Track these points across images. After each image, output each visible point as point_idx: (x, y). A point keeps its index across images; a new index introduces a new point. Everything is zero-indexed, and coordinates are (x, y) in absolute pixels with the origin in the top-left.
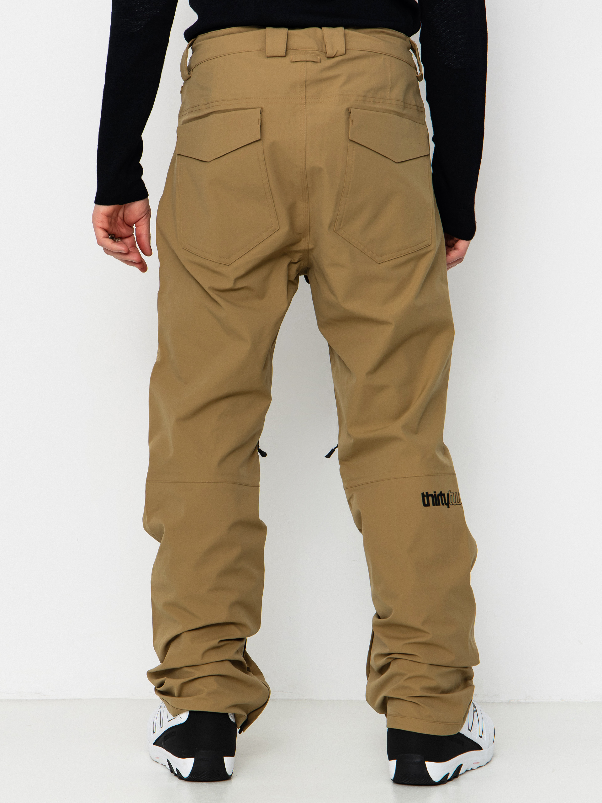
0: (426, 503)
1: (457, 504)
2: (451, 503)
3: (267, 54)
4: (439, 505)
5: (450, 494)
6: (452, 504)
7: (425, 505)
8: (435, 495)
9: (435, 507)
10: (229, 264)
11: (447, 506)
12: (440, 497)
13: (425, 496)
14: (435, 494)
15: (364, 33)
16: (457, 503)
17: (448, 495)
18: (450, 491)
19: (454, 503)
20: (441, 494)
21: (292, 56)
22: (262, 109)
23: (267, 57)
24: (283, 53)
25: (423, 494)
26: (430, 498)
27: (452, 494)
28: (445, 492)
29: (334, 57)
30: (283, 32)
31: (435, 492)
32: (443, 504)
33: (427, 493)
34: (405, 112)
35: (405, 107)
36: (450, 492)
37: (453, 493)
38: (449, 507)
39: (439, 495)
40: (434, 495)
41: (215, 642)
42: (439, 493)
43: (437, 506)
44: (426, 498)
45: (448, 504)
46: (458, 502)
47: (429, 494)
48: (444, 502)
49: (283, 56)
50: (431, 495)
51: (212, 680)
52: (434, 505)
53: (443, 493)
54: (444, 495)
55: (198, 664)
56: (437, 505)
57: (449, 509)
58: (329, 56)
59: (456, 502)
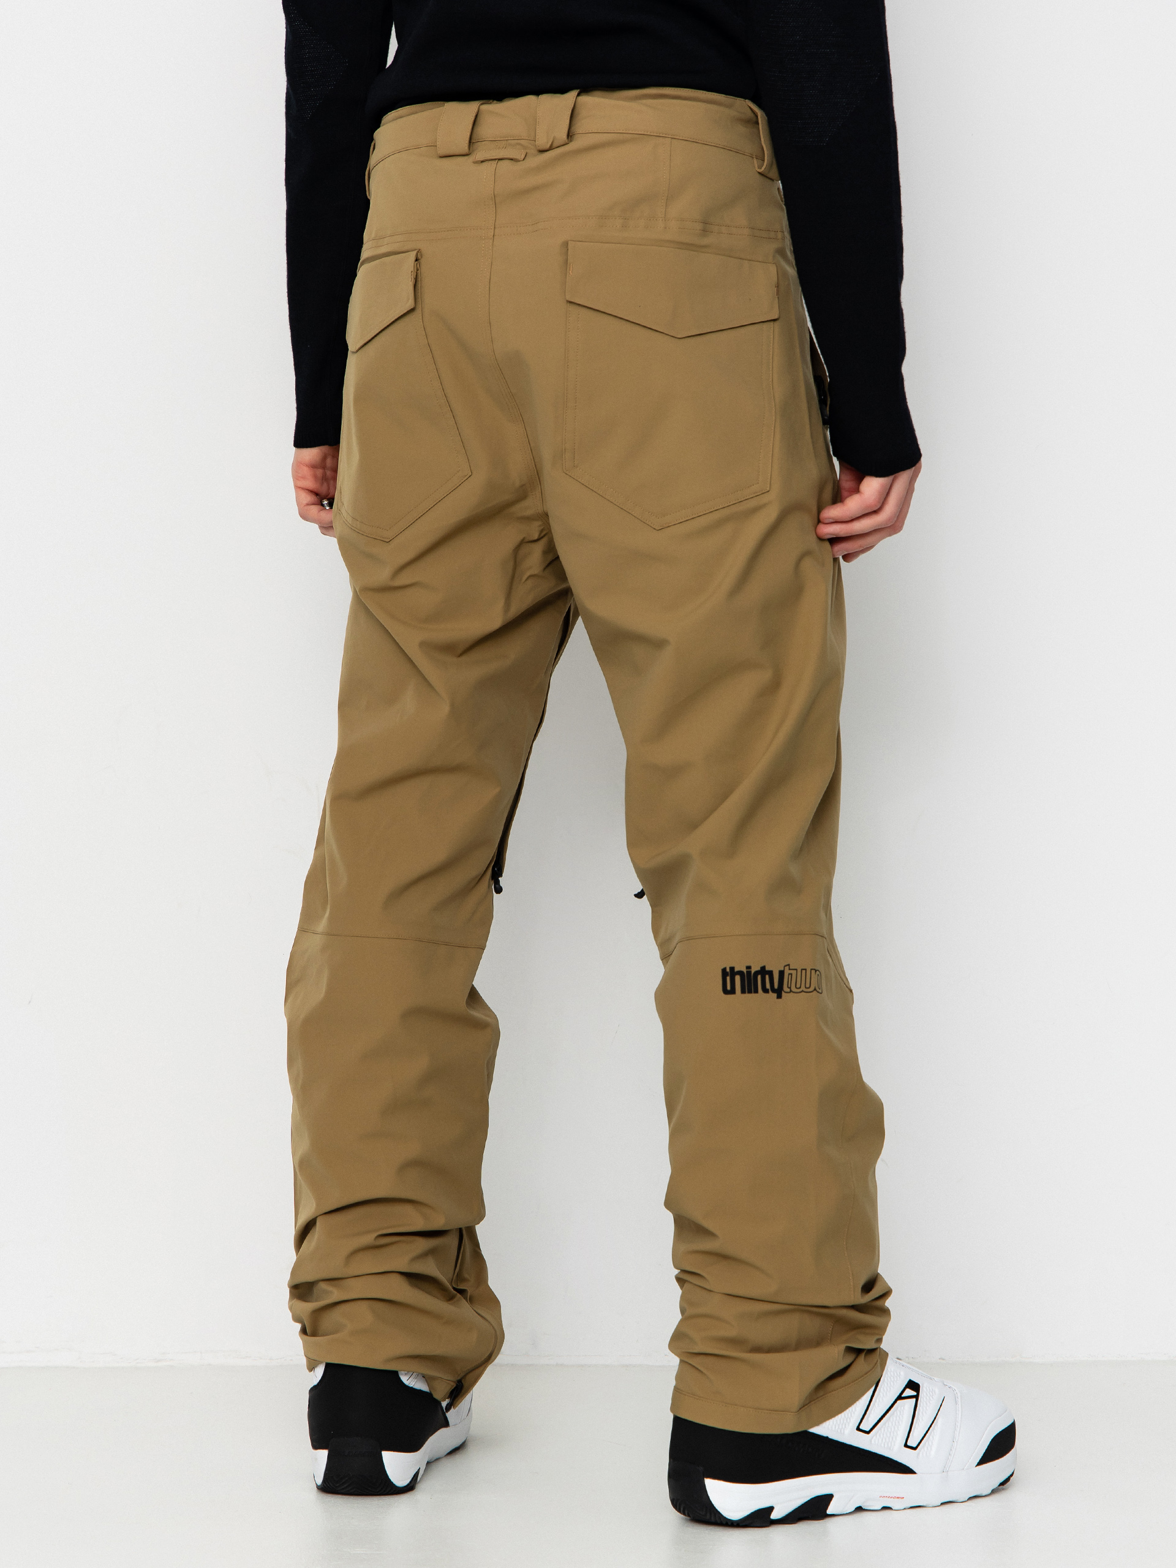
0: (729, 988)
1: (803, 991)
2: (786, 988)
3: (439, 152)
4: (756, 991)
5: (787, 972)
6: (791, 991)
7: (725, 991)
8: (749, 973)
9: (747, 995)
10: (388, 540)
11: (775, 995)
12: (759, 977)
13: (728, 974)
14: (748, 970)
15: (618, 99)
16: (803, 988)
17: (782, 973)
18: (789, 965)
19: (793, 989)
20: (763, 971)
21: (479, 155)
22: (419, 251)
23: (441, 157)
24: (463, 147)
25: (724, 970)
26: (738, 978)
27: (794, 972)
28: (775, 968)
29: (551, 148)
30: (469, 109)
31: (749, 967)
32: (765, 991)
33: (732, 969)
34: (705, 241)
35: (705, 232)
36: (787, 968)
37: (796, 970)
38: (779, 997)
39: (757, 973)
40: (745, 972)
41: (369, 1239)
42: (758, 969)
43: (750, 995)
44: (728, 978)
45: (779, 993)
46: (808, 986)
47: (736, 970)
48: (768, 986)
49: (464, 153)
50: (740, 973)
51: (363, 1308)
52: (743, 992)
53: (767, 969)
54: (771, 973)
55: (340, 1276)
56: (750, 992)
57: (780, 1000)
58: (541, 148)
59: (800, 988)
